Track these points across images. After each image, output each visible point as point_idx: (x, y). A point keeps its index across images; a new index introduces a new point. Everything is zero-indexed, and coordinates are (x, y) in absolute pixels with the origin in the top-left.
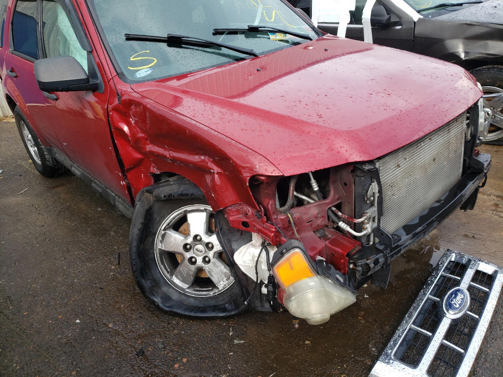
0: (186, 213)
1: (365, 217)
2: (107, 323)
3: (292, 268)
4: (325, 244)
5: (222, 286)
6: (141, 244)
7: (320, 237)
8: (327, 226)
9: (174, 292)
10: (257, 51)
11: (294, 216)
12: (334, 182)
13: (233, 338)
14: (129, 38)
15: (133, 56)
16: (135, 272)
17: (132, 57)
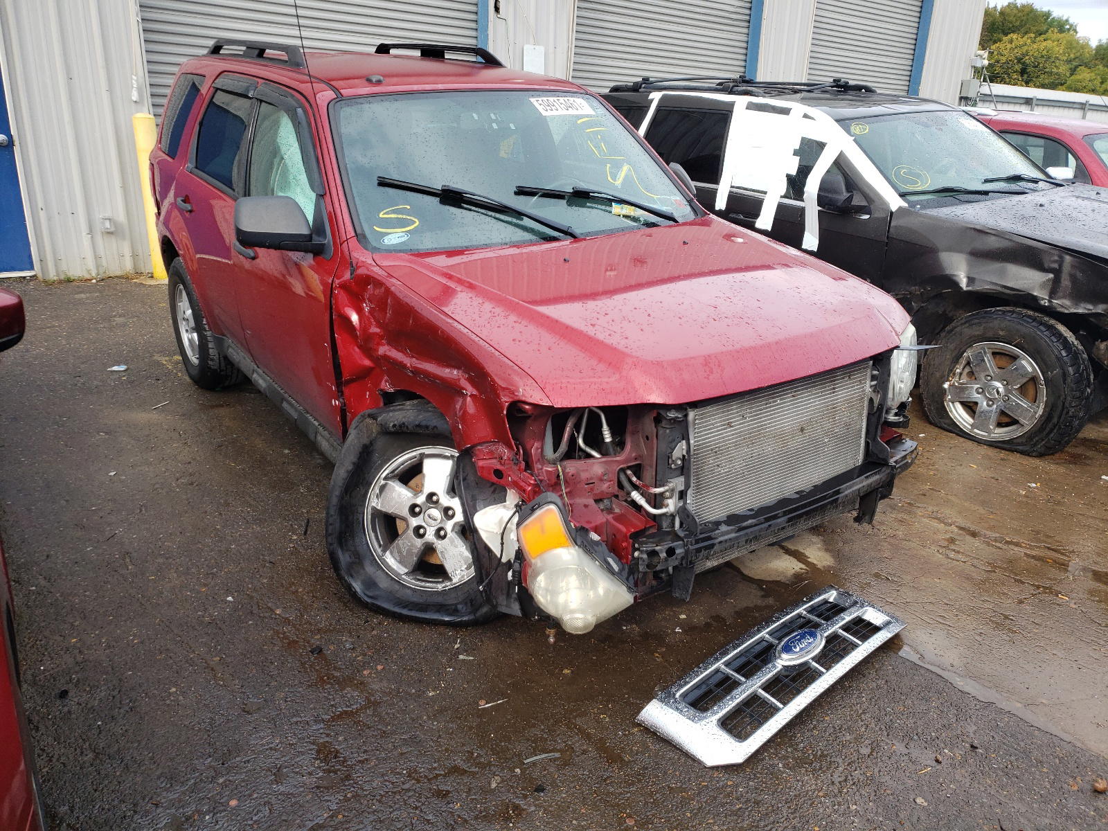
0: (423, 456)
1: (666, 488)
2: (273, 608)
3: (543, 531)
4: (607, 519)
5: (459, 577)
6: (346, 495)
7: (602, 510)
8: (616, 497)
9: (383, 576)
10: (577, 231)
11: (568, 470)
12: (634, 433)
13: (458, 652)
14: (383, 183)
15: (385, 211)
16: (330, 535)
17: (382, 213)
